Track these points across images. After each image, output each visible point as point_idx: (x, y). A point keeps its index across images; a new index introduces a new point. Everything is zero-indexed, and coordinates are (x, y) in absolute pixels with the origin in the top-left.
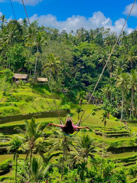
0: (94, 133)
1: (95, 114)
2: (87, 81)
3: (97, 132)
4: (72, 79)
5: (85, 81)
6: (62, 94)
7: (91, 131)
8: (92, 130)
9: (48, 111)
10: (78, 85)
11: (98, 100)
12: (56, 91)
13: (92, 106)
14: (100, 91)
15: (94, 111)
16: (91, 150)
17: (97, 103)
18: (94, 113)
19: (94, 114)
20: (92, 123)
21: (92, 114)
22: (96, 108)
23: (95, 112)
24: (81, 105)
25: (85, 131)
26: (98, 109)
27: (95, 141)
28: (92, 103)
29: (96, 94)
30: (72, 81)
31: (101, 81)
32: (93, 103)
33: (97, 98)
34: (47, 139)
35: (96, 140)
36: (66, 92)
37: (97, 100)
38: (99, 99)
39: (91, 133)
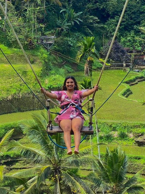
0: (132, 143)
1: (131, 93)
2: (103, 10)
3: (140, 139)
4: (64, 7)
5: (97, 9)
6: (42, 50)
7: (123, 136)
8: (127, 136)
9: (10, 97)
10: (80, 22)
11: (135, 56)
12: (26, 42)
13: (122, 73)
14: (138, 32)
15: (127, 86)
17: (135, 63)
18: (128, 90)
19: (128, 93)
20: (126, 117)
21: (124, 95)
22: (133, 77)
23: (132, 88)
24: (91, 75)
25: (109, 138)
26: (137, 78)
27: (138, 162)
28: (122, 66)
29: (129, 41)
30: (64, 12)
31: (139, 5)
32: (125, 65)
33: (131, 52)
34: (13, 168)
35: (139, 159)
36: (50, 44)
37: (133, 56)
38: (138, 52)
39: (125, 143)
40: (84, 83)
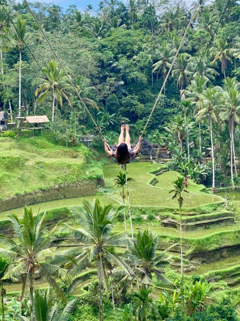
0: (158, 224)
1: (157, 182)
2: (133, 112)
3: (165, 221)
4: (101, 110)
5: (128, 111)
6: (83, 147)
7: (151, 218)
8: (154, 218)
9: (57, 186)
10: (114, 122)
11: (160, 150)
12: (70, 141)
13: (149, 164)
14: (162, 131)
15: (154, 176)
16: (156, 260)
17: (160, 156)
18: (155, 179)
19: (154, 182)
20: (154, 203)
21: (151, 183)
22: (159, 168)
23: (158, 178)
24: (126, 169)
25: (139, 220)
26: (162, 169)
27: (164, 240)
28: (150, 159)
29: (155, 138)
30: (101, 114)
31: (162, 108)
32: (151, 158)
33: (157, 147)
34: (61, 246)
35: (165, 237)
36: (90, 142)
37: (158, 151)
38: (163, 147)
39: (153, 224)
40: (120, 175)
